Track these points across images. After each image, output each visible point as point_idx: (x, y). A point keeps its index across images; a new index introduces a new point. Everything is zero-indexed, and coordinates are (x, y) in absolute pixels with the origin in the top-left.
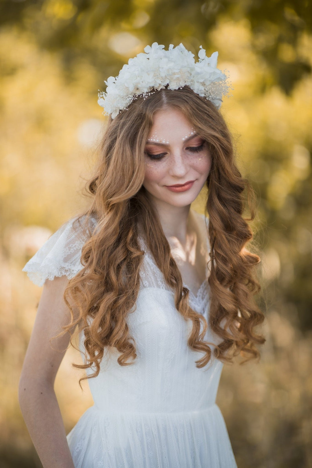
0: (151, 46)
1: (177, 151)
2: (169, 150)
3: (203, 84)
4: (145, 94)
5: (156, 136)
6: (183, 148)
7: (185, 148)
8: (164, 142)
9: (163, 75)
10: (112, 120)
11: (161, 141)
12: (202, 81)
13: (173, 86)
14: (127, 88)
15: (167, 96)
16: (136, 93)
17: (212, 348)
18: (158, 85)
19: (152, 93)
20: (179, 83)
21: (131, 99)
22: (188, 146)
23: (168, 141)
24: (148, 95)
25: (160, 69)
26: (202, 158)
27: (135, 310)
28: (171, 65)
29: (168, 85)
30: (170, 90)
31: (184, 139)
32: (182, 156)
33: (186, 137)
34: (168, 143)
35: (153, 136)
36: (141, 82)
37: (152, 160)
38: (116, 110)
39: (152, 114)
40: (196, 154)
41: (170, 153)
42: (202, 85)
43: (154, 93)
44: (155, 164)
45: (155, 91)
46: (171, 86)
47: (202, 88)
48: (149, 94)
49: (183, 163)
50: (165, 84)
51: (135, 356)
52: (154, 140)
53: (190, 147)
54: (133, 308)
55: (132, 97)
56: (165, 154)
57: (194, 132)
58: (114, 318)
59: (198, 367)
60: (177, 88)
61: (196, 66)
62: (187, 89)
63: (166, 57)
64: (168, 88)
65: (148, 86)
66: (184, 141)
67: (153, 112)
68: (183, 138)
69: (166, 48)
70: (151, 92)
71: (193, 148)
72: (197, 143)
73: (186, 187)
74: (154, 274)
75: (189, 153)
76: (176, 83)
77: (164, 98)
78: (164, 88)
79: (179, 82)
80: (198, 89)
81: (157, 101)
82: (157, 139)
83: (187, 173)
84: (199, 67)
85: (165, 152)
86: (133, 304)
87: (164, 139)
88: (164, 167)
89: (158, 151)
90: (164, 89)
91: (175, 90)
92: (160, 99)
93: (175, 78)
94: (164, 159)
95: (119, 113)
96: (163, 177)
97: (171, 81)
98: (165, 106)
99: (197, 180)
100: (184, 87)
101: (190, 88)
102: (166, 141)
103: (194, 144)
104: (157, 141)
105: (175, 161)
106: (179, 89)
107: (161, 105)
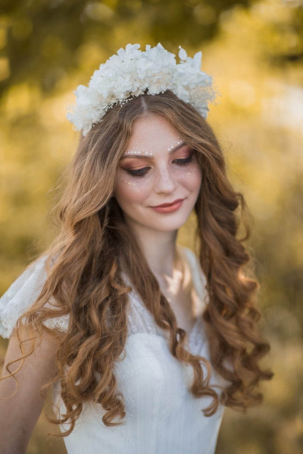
0: (125, 49)
1: (163, 164)
2: (153, 164)
3: (187, 88)
4: (122, 101)
5: (137, 148)
6: (169, 161)
7: (171, 161)
8: (147, 154)
9: (141, 76)
10: (83, 137)
11: (143, 153)
12: (185, 83)
13: (154, 91)
14: (100, 95)
15: (146, 102)
16: (111, 102)
17: (218, 391)
18: (136, 89)
19: (130, 100)
20: (160, 87)
21: (105, 107)
22: (175, 159)
23: (152, 153)
24: (125, 102)
25: (138, 71)
26: (191, 172)
27: (124, 358)
28: (151, 64)
29: (147, 90)
30: (151, 95)
31: (169, 150)
32: (168, 169)
33: (172, 147)
34: (151, 154)
35: (134, 148)
36: (116, 87)
37: (134, 177)
38: (88, 125)
39: (131, 123)
40: (183, 168)
41: (155, 168)
42: (186, 90)
43: (132, 99)
44: (137, 182)
45: (132, 98)
46: (151, 90)
47: (186, 93)
48: (127, 101)
49: (170, 177)
50: (144, 88)
51: (123, 415)
52: (135, 152)
53: (178, 160)
54: (122, 355)
55: (107, 105)
56: (148, 169)
57: (180, 142)
58: (98, 367)
59: (207, 415)
60: (158, 93)
61: (178, 67)
62: (168, 94)
63: (143, 56)
64: (148, 94)
65: (125, 91)
66: (170, 152)
67: (132, 121)
68: (169, 148)
69: (143, 49)
70: (128, 98)
71: (181, 160)
72: (184, 154)
73: (175, 206)
74: (142, 317)
75: (176, 167)
76: (156, 87)
77: (144, 105)
78: (143, 93)
79: (160, 85)
80: (182, 95)
81: (136, 107)
82: (139, 151)
83: (175, 189)
84: (181, 68)
85: (149, 166)
86: (122, 350)
87: (147, 151)
88: (148, 184)
89: (139, 166)
90: (143, 95)
91: (156, 95)
92: (140, 105)
93: (155, 80)
94: (147, 175)
95: (93, 126)
96: (147, 196)
97: (151, 85)
98: (145, 113)
99: (186, 198)
100: (166, 91)
101: (172, 93)
102: (149, 153)
103: (182, 155)
104: (139, 153)
105: (161, 176)
106: (161, 93)
107: (141, 112)
